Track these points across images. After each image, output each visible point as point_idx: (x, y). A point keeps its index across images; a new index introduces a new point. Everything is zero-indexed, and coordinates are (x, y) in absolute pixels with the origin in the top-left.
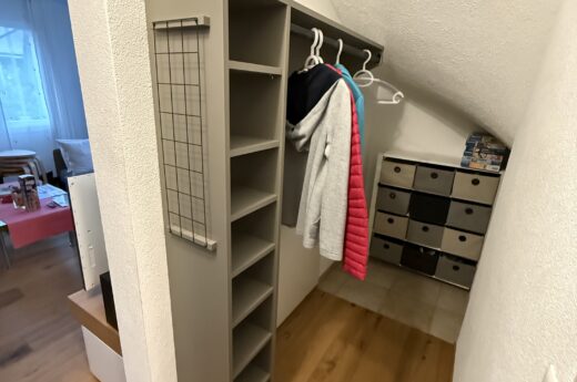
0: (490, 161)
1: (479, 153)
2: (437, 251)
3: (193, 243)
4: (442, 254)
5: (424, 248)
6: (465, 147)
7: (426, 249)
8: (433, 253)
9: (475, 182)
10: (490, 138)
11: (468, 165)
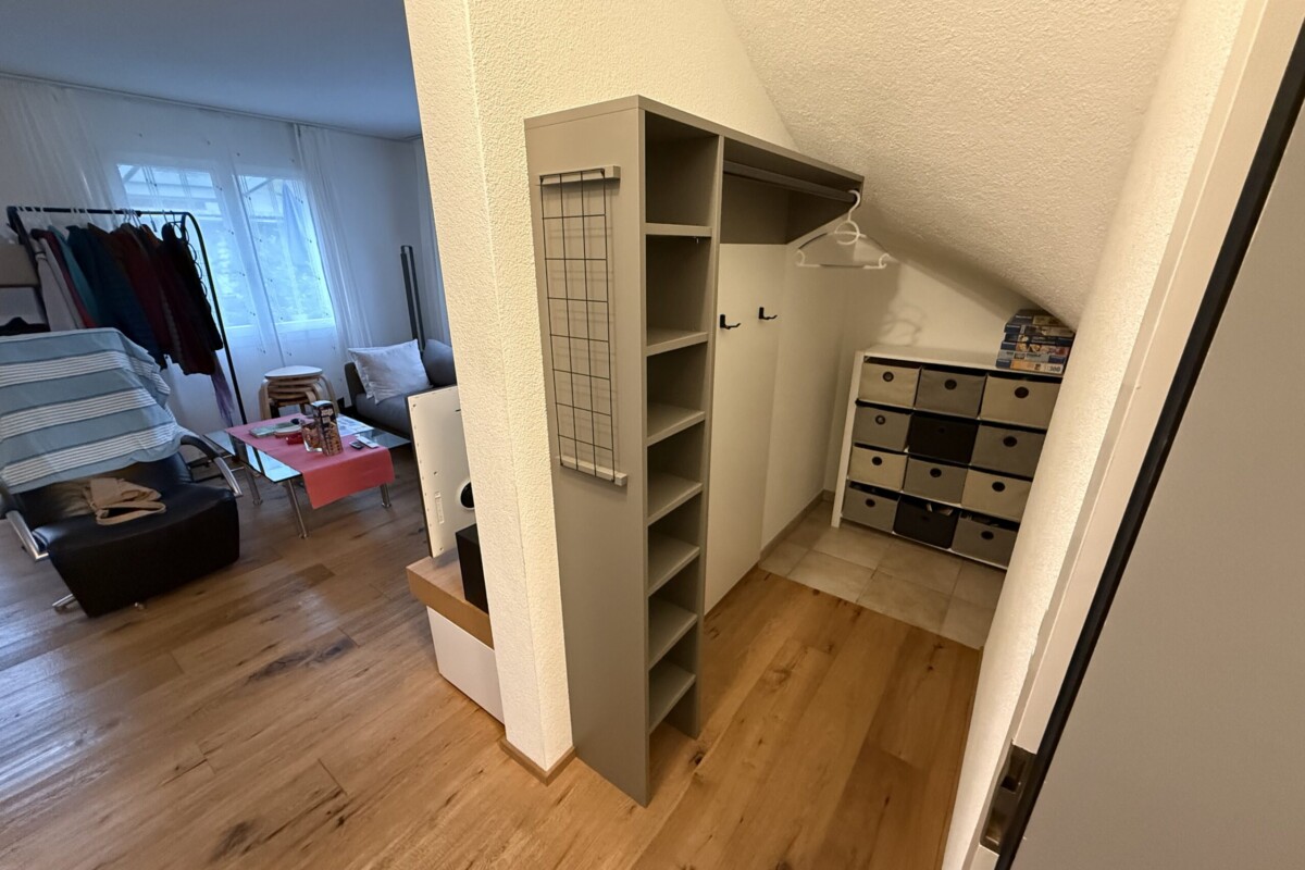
0: (1047, 357)
1: (1028, 343)
2: (956, 510)
3: (594, 478)
4: (965, 513)
5: (933, 504)
6: (1003, 336)
7: (936, 506)
8: (949, 512)
9: (1021, 393)
10: (1047, 318)
11: (1007, 365)
